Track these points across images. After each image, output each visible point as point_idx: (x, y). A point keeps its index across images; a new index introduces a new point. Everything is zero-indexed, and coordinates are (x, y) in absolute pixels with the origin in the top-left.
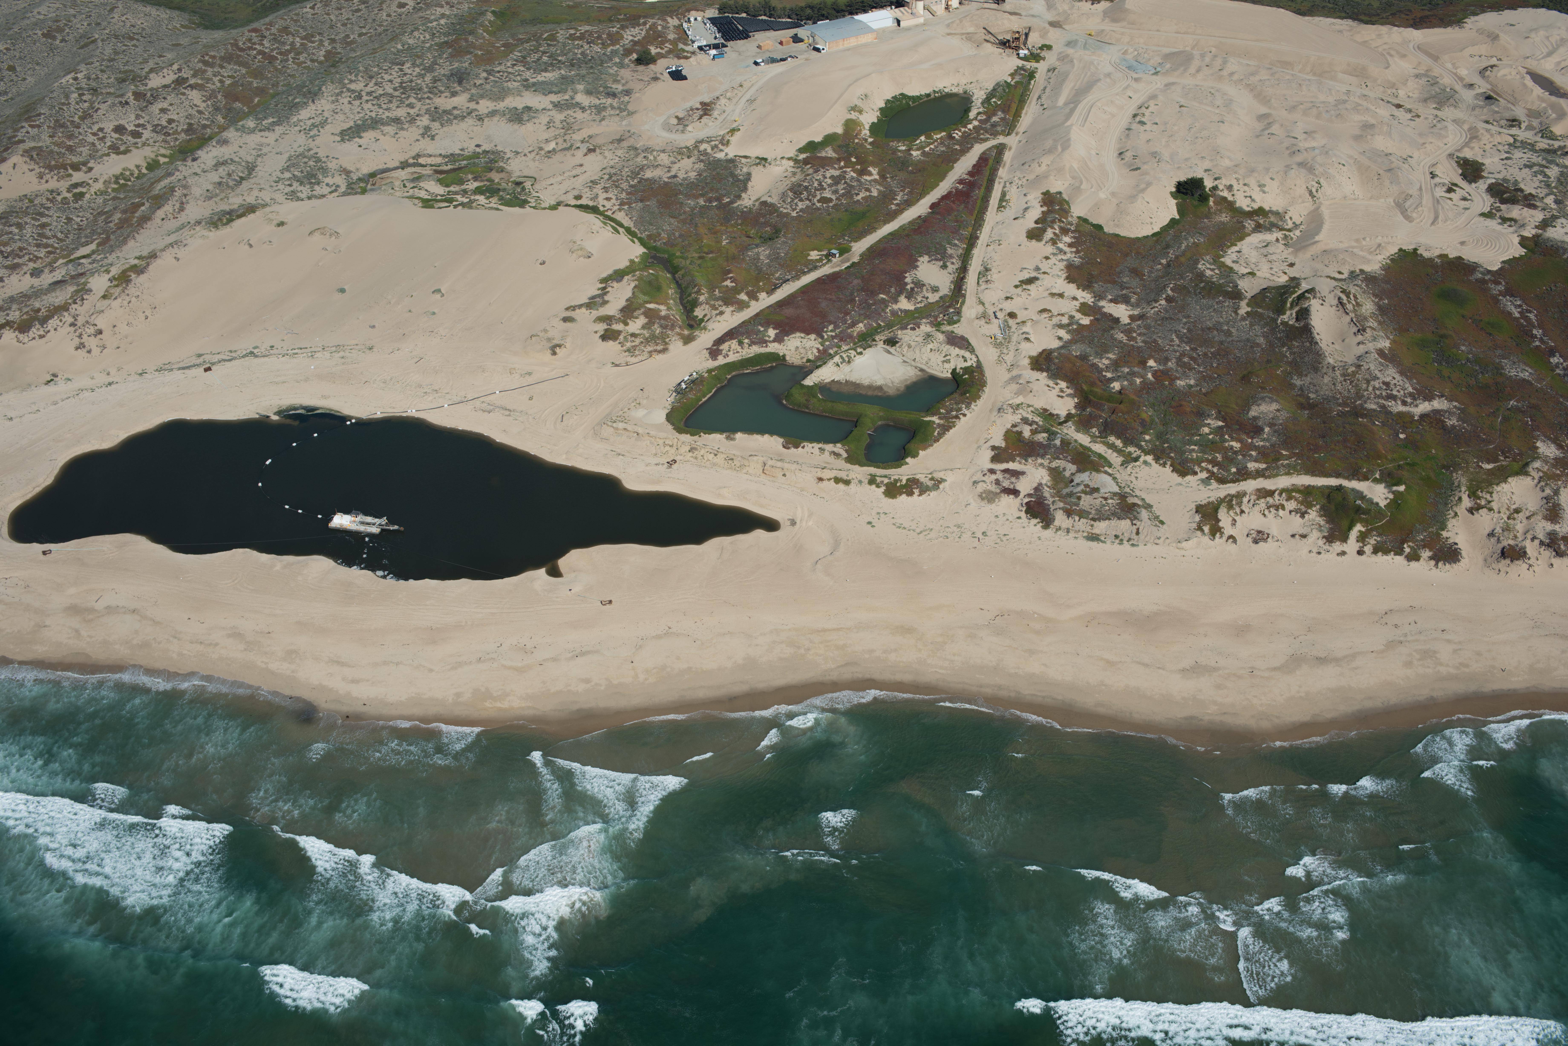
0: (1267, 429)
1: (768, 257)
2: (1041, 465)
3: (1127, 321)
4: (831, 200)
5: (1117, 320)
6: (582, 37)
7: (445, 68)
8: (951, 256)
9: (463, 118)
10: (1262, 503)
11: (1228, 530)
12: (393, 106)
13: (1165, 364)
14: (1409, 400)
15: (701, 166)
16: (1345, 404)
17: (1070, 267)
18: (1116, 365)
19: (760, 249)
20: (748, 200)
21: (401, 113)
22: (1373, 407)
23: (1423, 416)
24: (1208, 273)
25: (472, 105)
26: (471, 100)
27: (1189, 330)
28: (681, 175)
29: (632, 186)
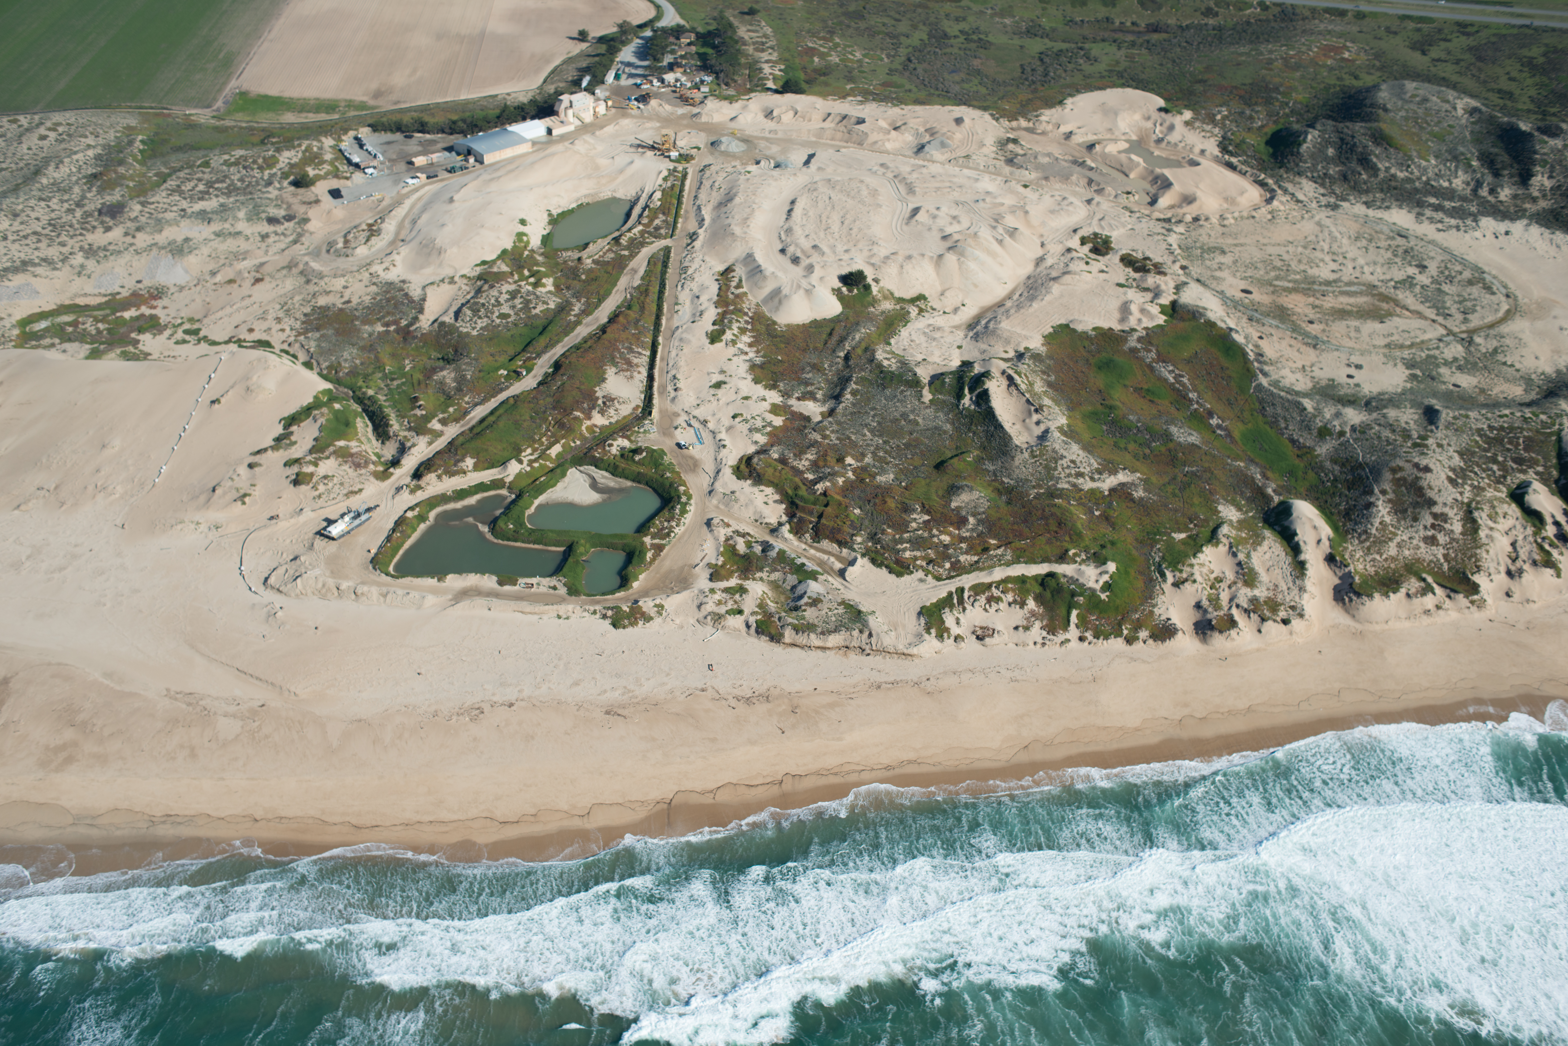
0: (971, 520)
1: (455, 380)
2: (761, 579)
3: (819, 418)
4: (509, 316)
5: (808, 419)
6: (236, 163)
7: (94, 201)
8: (637, 366)
9: (120, 252)
10: (982, 599)
11: (955, 630)
12: (43, 245)
13: (861, 460)
14: (1096, 476)
15: (374, 289)
16: (1039, 486)
17: (753, 367)
18: (815, 466)
19: (445, 373)
20: (425, 322)
21: (53, 252)
22: (1066, 486)
23: (1112, 490)
24: (886, 363)
25: (129, 239)
26: (126, 234)
27: (879, 423)
28: (355, 301)
29: (305, 315)
